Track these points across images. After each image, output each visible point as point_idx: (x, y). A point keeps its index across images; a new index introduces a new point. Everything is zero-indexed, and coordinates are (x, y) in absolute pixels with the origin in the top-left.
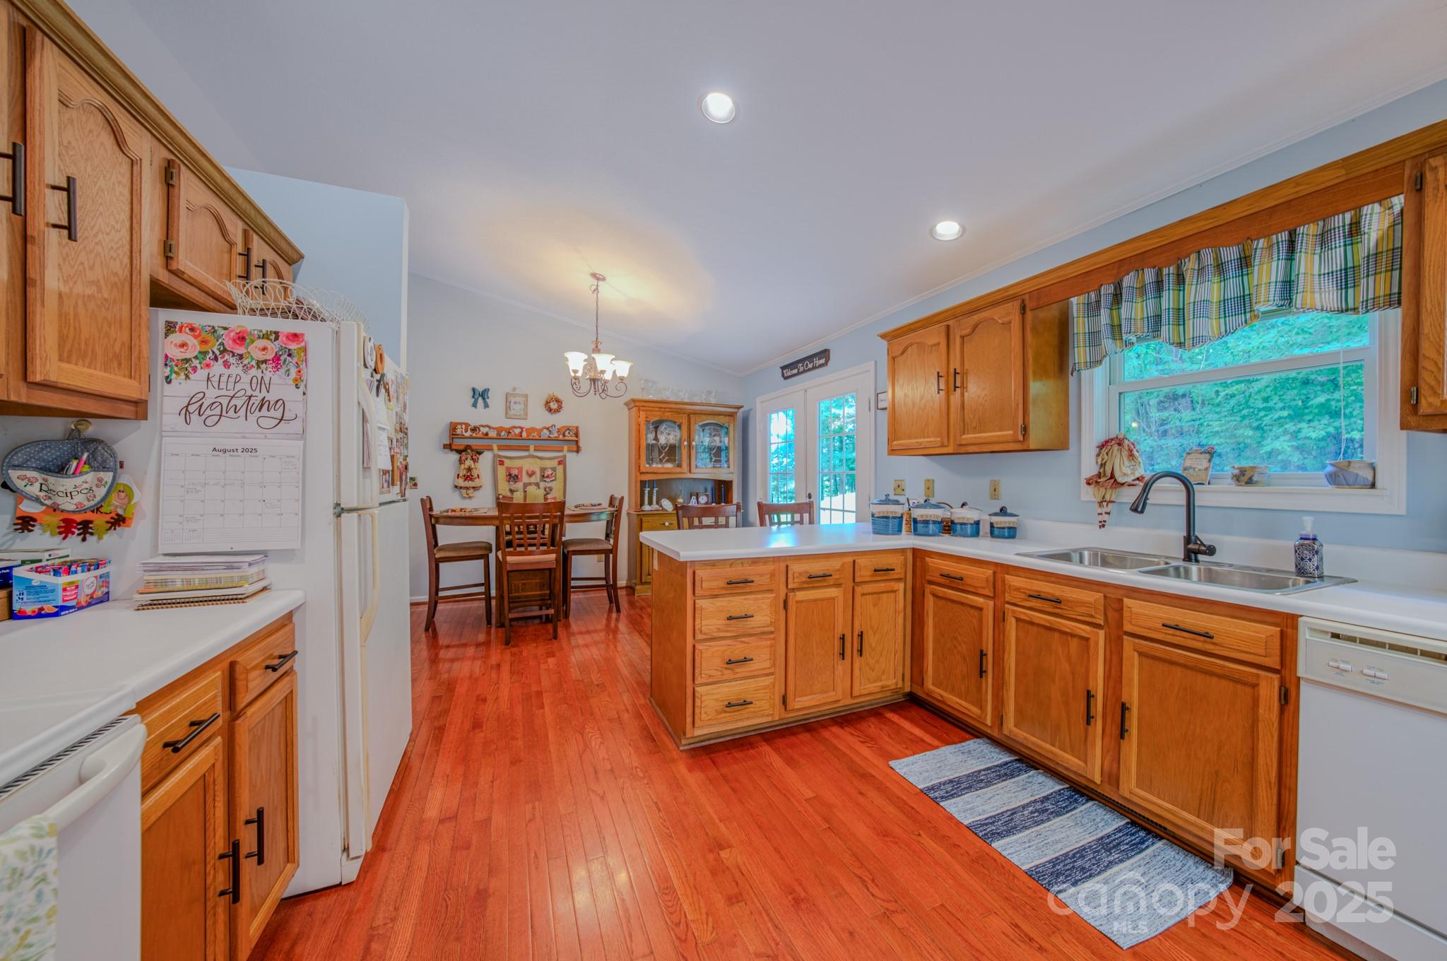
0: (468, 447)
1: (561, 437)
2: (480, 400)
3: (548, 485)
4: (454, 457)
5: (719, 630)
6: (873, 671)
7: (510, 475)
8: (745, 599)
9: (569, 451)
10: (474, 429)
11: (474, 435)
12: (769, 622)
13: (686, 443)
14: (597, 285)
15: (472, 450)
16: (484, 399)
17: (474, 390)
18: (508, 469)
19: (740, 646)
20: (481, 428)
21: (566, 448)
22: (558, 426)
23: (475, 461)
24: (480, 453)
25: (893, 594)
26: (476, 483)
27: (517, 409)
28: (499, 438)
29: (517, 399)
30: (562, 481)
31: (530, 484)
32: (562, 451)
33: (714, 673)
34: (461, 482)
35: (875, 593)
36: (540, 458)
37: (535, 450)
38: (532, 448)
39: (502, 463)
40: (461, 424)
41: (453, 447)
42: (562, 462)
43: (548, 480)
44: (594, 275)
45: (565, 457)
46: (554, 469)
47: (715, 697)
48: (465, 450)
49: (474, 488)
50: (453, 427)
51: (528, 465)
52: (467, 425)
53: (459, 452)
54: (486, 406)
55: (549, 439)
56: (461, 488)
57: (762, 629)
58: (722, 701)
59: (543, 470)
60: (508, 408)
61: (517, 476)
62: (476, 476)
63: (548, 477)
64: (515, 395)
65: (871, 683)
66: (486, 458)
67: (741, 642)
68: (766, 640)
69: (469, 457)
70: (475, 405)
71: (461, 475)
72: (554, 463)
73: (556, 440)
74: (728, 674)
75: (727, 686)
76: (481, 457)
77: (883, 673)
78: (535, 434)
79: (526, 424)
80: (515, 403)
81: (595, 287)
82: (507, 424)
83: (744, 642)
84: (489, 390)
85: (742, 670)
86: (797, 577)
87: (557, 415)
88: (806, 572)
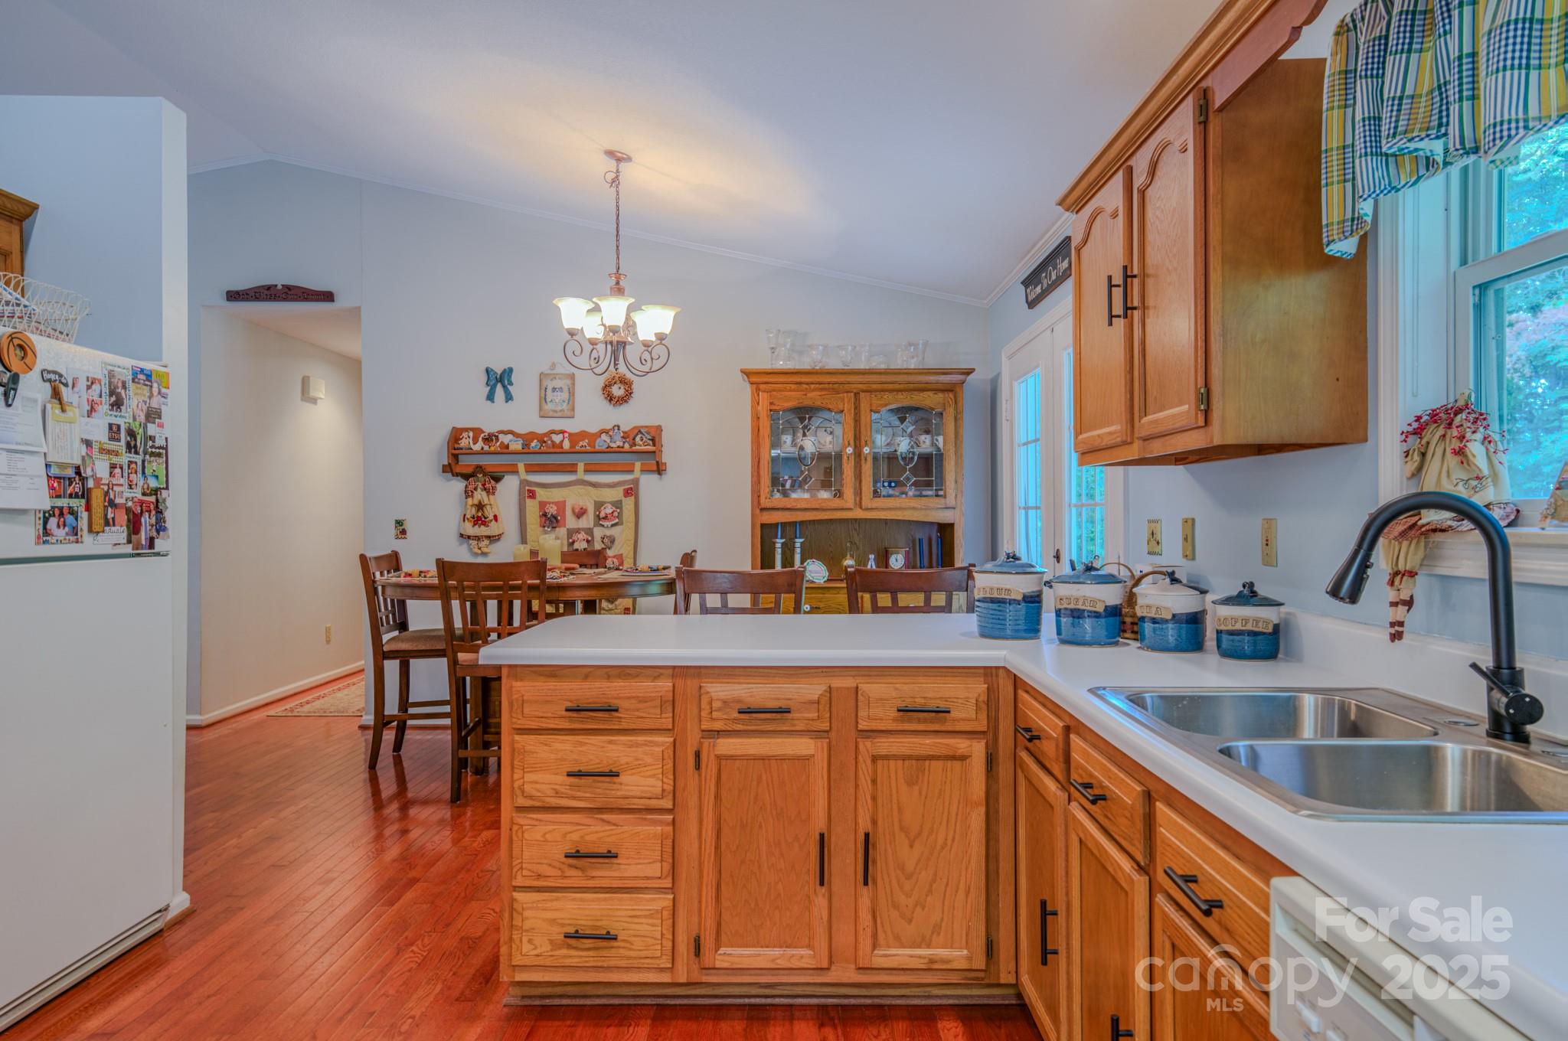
0: (479, 468)
1: (627, 446)
2: (499, 388)
3: (608, 532)
4: (459, 485)
5: (557, 794)
6: (910, 921)
7: (545, 515)
8: (610, 742)
9: (643, 471)
10: (488, 439)
11: (486, 448)
12: (659, 790)
13: (850, 450)
14: (618, 171)
15: (485, 475)
16: (504, 387)
17: (488, 371)
18: (542, 505)
19: (598, 828)
20: (501, 436)
21: (638, 466)
22: (625, 428)
23: (490, 492)
24: (497, 479)
25: (957, 764)
26: (493, 529)
27: (557, 401)
28: (526, 451)
29: (558, 383)
30: (632, 525)
31: (578, 531)
32: (631, 471)
33: (548, 871)
34: (470, 529)
35: (909, 757)
36: (594, 485)
37: (586, 471)
38: (581, 467)
39: (532, 495)
40: (467, 430)
41: (458, 470)
42: (631, 491)
43: (606, 523)
44: (610, 153)
45: (636, 482)
46: (618, 505)
47: (550, 915)
48: (473, 475)
49: (489, 537)
50: (456, 435)
51: (574, 498)
52: (477, 431)
53: (466, 477)
54: (509, 397)
55: (609, 451)
56: (469, 537)
57: (647, 802)
58: (563, 925)
59: (599, 505)
60: (543, 399)
61: (556, 518)
62: (491, 517)
63: (605, 518)
64: (554, 377)
65: (903, 946)
66: (509, 487)
67: (603, 820)
68: (655, 823)
69: (480, 486)
70: (490, 397)
71: (468, 516)
72: (617, 494)
73: (619, 451)
74: (575, 878)
75: (574, 899)
76: (500, 486)
77: (937, 929)
78: (585, 443)
79: (573, 426)
80: (554, 389)
81: (613, 175)
82: (542, 427)
83: (609, 822)
84: (511, 370)
85: (605, 874)
86: (719, 710)
87: (624, 409)
88: (738, 701)
